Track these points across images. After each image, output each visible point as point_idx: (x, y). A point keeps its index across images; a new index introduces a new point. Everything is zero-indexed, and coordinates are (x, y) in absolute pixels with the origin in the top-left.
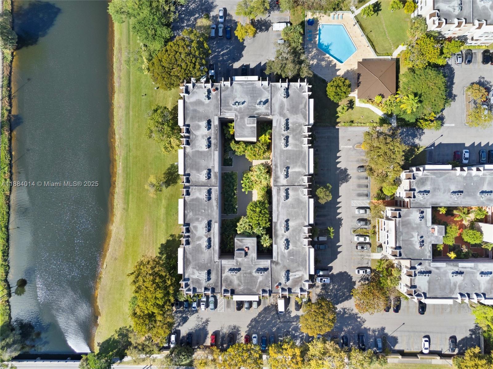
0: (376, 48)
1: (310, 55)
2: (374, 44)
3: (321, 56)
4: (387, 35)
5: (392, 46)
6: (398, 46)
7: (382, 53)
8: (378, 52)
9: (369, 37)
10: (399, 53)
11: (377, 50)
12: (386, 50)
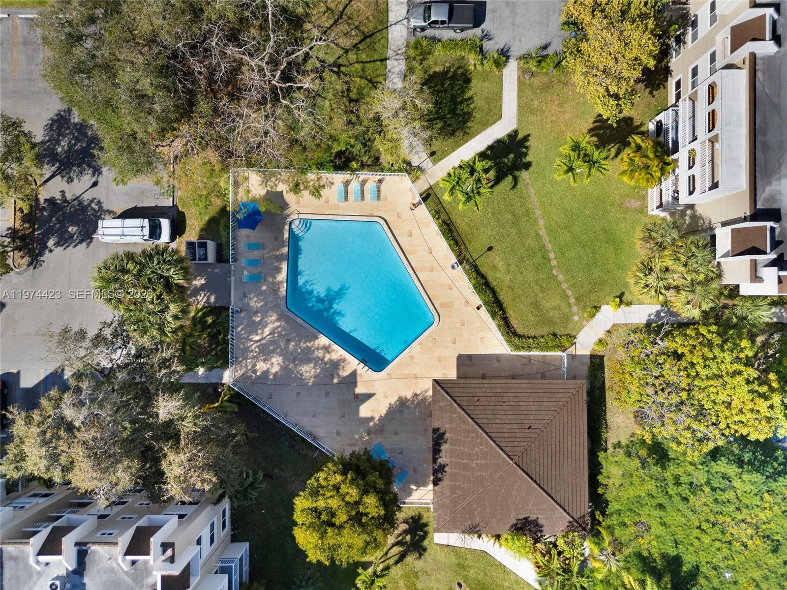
0: (511, 313)
1: (257, 338)
2: (502, 297)
3: (297, 345)
4: (554, 263)
5: (575, 309)
6: (597, 308)
7: (532, 333)
8: (520, 331)
9: (483, 270)
10: (601, 334)
11: (515, 323)
12: (550, 322)
